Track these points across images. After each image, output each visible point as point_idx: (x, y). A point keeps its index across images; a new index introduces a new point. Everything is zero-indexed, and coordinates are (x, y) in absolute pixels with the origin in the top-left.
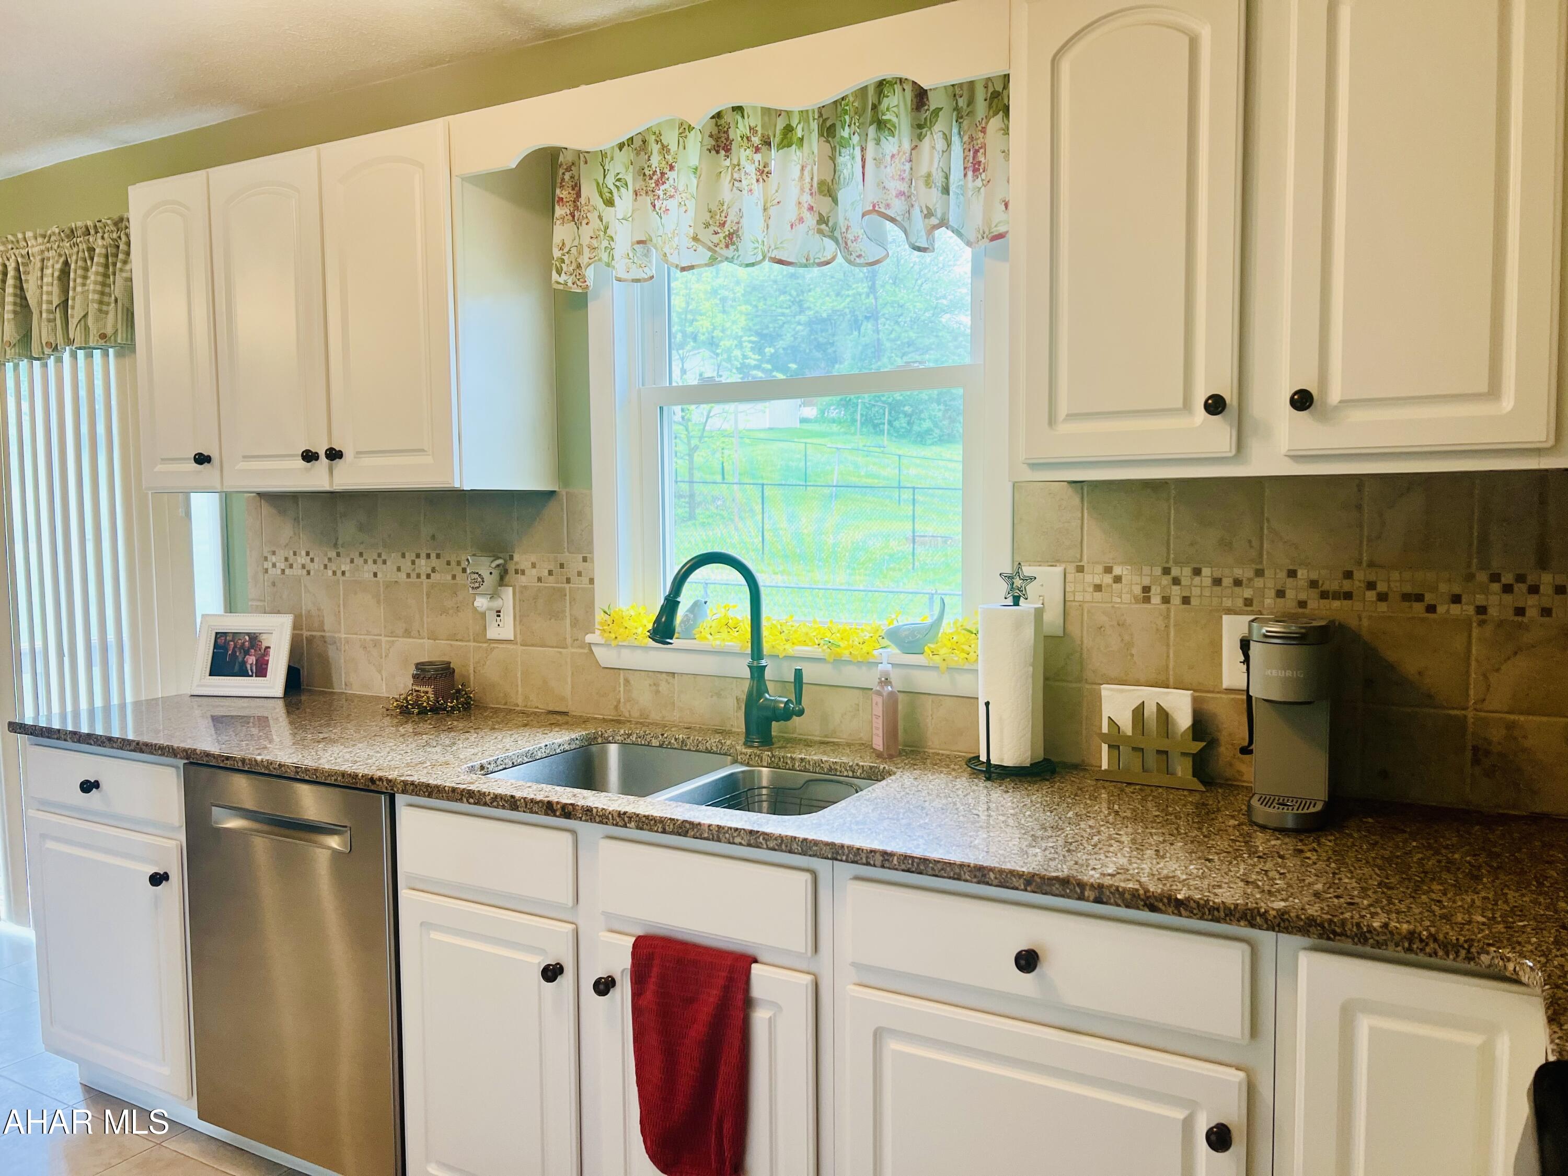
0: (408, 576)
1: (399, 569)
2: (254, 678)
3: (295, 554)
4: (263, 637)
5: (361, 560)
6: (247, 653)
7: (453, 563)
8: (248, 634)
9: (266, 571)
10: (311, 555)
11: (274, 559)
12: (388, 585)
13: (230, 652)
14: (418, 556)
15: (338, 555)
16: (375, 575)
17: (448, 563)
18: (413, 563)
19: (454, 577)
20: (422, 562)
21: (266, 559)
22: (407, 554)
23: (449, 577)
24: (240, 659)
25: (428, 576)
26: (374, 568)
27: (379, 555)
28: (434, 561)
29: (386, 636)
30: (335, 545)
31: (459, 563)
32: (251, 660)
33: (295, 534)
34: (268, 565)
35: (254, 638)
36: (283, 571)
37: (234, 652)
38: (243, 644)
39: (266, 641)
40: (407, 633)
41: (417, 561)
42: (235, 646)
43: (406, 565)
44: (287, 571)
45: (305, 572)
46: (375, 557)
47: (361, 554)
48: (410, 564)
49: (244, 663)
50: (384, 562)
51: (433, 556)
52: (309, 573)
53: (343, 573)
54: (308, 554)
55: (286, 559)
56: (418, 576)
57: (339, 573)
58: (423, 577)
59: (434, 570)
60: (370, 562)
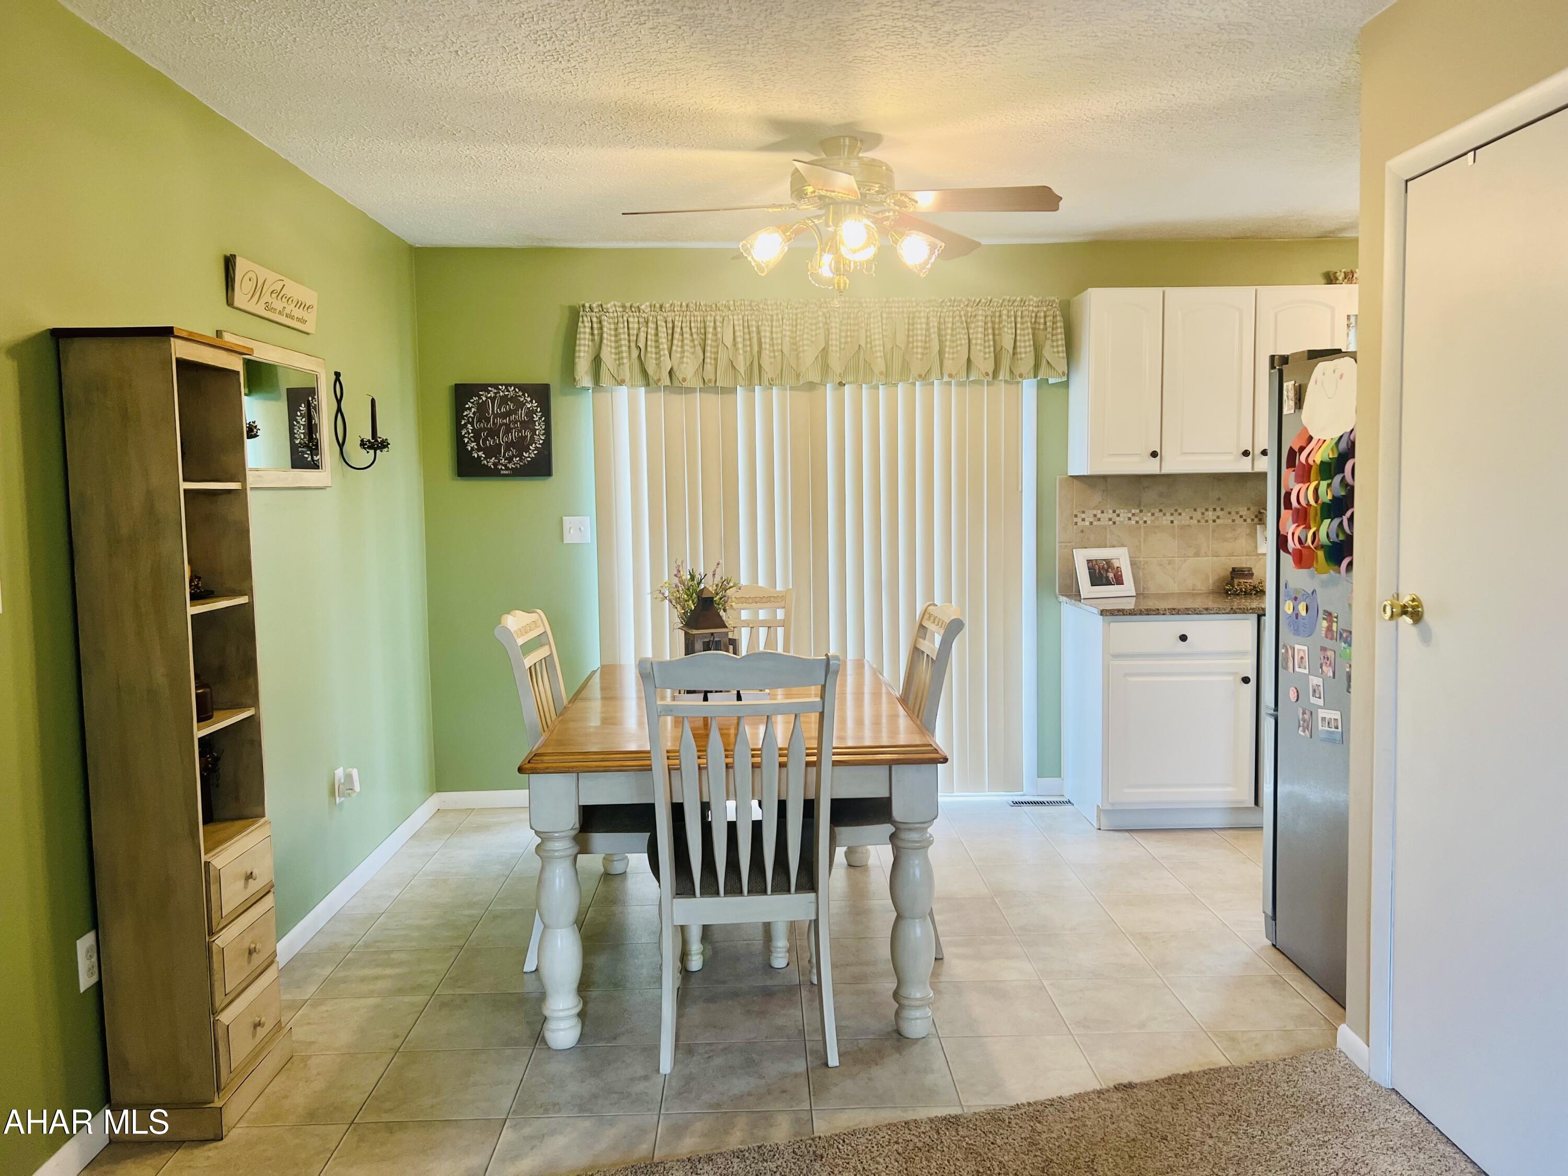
0: (1199, 521)
1: (1191, 518)
2: (1116, 586)
3: (1102, 512)
4: (1113, 561)
5: (1161, 514)
6: (1107, 571)
7: (1233, 513)
8: (1104, 560)
9: (1076, 524)
10: (1117, 512)
11: (1083, 516)
12: (1183, 527)
13: (1097, 571)
14: (1207, 510)
15: (1141, 511)
16: (1172, 522)
17: (1230, 513)
18: (1203, 514)
19: (1233, 521)
20: (1210, 513)
21: (1076, 516)
22: (1198, 509)
23: (1230, 521)
24: (1105, 575)
25: (1214, 521)
26: (1172, 518)
27: (1176, 510)
28: (1219, 513)
29: (1178, 557)
30: (1139, 506)
31: (1237, 513)
32: (1111, 575)
33: (1103, 499)
34: (1079, 520)
35: (1108, 562)
36: (1091, 523)
37: (1100, 571)
38: (1103, 566)
39: (1116, 564)
40: (1197, 555)
41: (1206, 513)
42: (1099, 567)
43: (1198, 515)
44: (1095, 523)
45: (1111, 523)
46: (1173, 511)
47: (1161, 511)
48: (1200, 514)
49: (1107, 577)
50: (1180, 514)
51: (1218, 509)
52: (1114, 523)
53: (1145, 522)
54: (1114, 512)
55: (1095, 516)
56: (1207, 521)
57: (1141, 522)
58: (1210, 522)
59: (1218, 517)
60: (1168, 514)
